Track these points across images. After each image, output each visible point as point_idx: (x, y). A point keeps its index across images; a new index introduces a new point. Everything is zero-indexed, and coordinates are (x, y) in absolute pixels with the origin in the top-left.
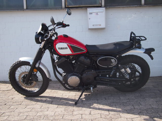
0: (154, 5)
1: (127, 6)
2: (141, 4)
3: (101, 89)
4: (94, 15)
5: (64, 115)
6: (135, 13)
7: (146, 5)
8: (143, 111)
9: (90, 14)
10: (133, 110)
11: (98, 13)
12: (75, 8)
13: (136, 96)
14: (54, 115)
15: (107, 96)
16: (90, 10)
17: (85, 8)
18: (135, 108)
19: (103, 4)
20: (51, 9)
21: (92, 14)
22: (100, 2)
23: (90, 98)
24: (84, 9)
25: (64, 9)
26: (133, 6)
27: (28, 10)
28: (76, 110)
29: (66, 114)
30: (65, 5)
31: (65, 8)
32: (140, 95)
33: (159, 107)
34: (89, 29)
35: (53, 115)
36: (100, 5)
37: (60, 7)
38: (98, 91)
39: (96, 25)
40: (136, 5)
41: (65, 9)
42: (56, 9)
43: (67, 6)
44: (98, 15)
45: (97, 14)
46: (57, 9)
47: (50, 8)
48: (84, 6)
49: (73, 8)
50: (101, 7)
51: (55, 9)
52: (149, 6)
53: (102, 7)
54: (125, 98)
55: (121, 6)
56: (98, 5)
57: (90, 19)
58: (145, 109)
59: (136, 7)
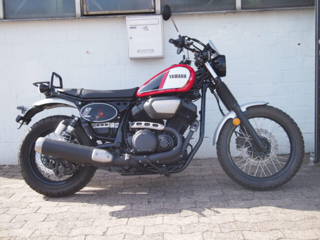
0: (260, 10)
1: (208, 12)
2: (235, 9)
3: (150, 182)
4: (139, 30)
5: (50, 236)
6: (225, 27)
7: (244, 11)
8: (214, 227)
9: (131, 28)
10: (194, 227)
11: (148, 27)
12: (101, 17)
13: (212, 196)
14: (30, 237)
15: (155, 195)
16: (131, 20)
17: (121, 17)
18: (199, 222)
19: (158, 8)
20: (53, 19)
21: (135, 28)
22: (153, 3)
23: (119, 200)
24: (119, 17)
25: (78, 19)
26: (219, 12)
27: (6, 20)
28: (79, 226)
29: (56, 235)
30: (82, 11)
31: (81, 16)
32: (221, 193)
33: (249, 219)
34: (132, 59)
35: (28, 237)
36: (153, 10)
37: (72, 14)
38: (141, 184)
39: (145, 51)
40: (224, 10)
41: (82, 18)
42: (64, 19)
43: (85, 13)
44: (148, 30)
45: (146, 28)
46: (66, 18)
47: (52, 17)
48: (119, 12)
49: (97, 17)
50: (154, 13)
51: (61, 19)
52: (252, 12)
53: (156, 15)
54: (189, 200)
55: (194, 13)
56: (148, 11)
57: (131, 38)
58: (220, 223)
59: (225, 13)
